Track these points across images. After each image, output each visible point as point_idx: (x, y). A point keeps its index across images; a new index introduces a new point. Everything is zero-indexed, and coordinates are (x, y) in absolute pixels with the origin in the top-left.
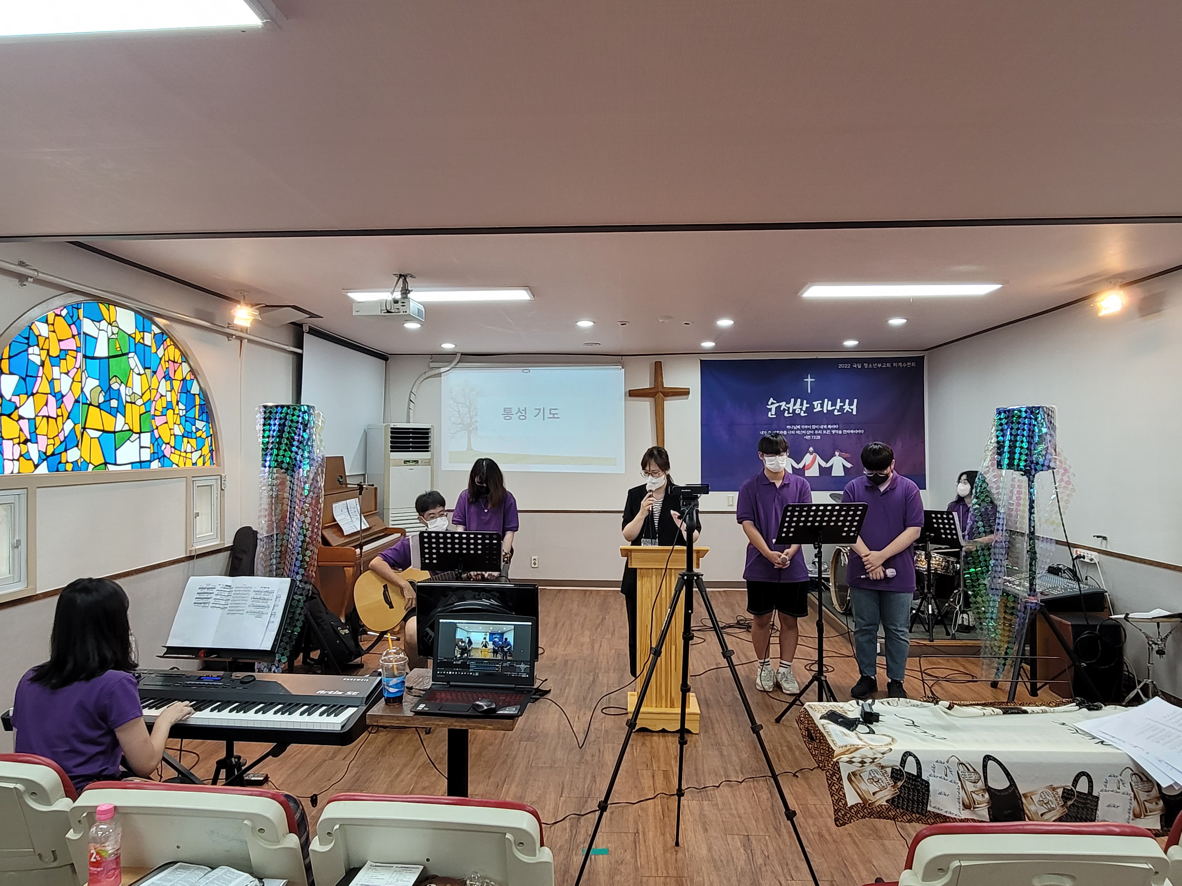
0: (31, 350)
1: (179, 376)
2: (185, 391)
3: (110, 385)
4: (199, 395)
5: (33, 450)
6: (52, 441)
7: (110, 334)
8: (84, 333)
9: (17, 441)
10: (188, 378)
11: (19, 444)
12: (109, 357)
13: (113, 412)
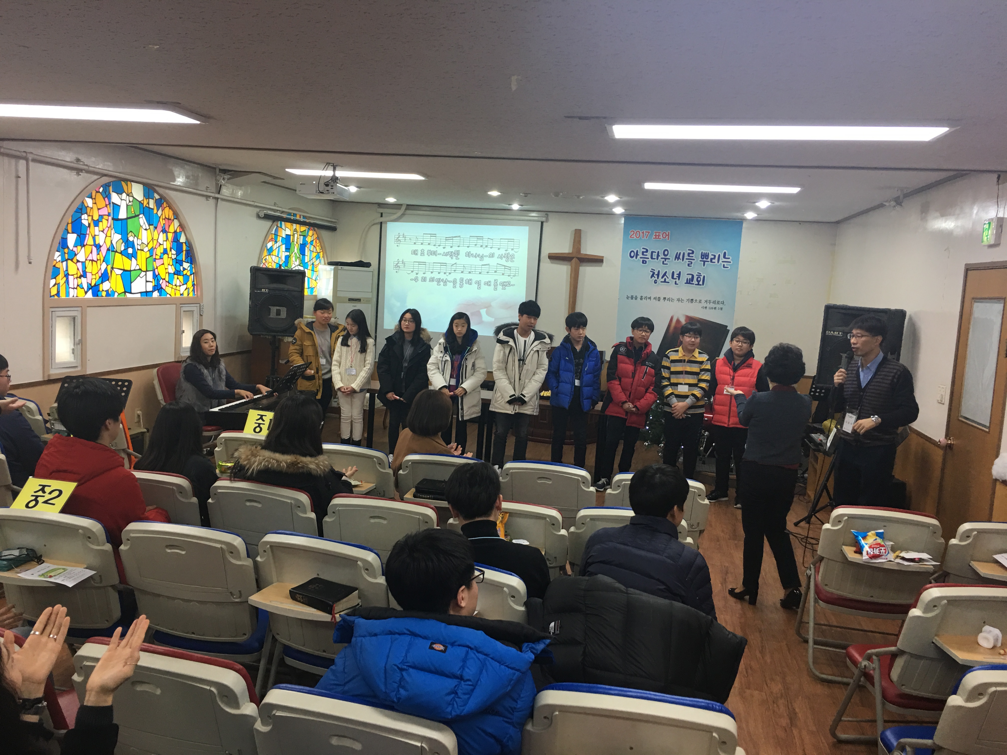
0: (83, 217)
1: (172, 229)
2: (176, 239)
3: (128, 239)
4: (185, 243)
5: (84, 281)
6: (94, 277)
7: (128, 202)
8: (113, 203)
9: (75, 276)
10: (178, 231)
11: (77, 278)
12: (128, 218)
13: (130, 257)
